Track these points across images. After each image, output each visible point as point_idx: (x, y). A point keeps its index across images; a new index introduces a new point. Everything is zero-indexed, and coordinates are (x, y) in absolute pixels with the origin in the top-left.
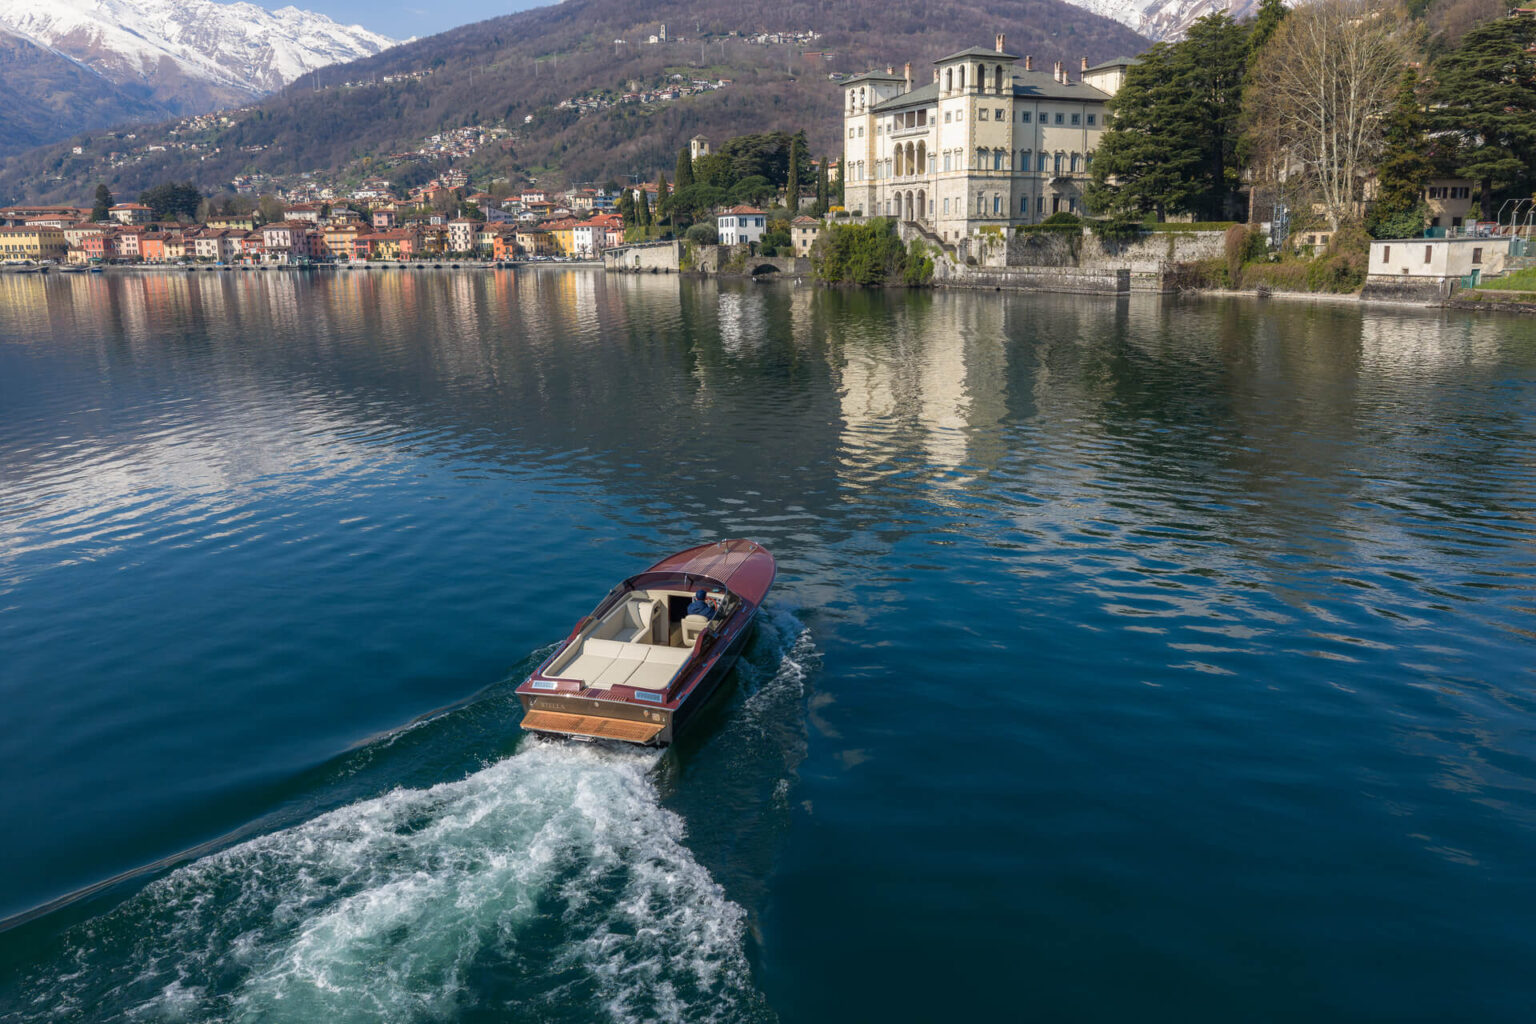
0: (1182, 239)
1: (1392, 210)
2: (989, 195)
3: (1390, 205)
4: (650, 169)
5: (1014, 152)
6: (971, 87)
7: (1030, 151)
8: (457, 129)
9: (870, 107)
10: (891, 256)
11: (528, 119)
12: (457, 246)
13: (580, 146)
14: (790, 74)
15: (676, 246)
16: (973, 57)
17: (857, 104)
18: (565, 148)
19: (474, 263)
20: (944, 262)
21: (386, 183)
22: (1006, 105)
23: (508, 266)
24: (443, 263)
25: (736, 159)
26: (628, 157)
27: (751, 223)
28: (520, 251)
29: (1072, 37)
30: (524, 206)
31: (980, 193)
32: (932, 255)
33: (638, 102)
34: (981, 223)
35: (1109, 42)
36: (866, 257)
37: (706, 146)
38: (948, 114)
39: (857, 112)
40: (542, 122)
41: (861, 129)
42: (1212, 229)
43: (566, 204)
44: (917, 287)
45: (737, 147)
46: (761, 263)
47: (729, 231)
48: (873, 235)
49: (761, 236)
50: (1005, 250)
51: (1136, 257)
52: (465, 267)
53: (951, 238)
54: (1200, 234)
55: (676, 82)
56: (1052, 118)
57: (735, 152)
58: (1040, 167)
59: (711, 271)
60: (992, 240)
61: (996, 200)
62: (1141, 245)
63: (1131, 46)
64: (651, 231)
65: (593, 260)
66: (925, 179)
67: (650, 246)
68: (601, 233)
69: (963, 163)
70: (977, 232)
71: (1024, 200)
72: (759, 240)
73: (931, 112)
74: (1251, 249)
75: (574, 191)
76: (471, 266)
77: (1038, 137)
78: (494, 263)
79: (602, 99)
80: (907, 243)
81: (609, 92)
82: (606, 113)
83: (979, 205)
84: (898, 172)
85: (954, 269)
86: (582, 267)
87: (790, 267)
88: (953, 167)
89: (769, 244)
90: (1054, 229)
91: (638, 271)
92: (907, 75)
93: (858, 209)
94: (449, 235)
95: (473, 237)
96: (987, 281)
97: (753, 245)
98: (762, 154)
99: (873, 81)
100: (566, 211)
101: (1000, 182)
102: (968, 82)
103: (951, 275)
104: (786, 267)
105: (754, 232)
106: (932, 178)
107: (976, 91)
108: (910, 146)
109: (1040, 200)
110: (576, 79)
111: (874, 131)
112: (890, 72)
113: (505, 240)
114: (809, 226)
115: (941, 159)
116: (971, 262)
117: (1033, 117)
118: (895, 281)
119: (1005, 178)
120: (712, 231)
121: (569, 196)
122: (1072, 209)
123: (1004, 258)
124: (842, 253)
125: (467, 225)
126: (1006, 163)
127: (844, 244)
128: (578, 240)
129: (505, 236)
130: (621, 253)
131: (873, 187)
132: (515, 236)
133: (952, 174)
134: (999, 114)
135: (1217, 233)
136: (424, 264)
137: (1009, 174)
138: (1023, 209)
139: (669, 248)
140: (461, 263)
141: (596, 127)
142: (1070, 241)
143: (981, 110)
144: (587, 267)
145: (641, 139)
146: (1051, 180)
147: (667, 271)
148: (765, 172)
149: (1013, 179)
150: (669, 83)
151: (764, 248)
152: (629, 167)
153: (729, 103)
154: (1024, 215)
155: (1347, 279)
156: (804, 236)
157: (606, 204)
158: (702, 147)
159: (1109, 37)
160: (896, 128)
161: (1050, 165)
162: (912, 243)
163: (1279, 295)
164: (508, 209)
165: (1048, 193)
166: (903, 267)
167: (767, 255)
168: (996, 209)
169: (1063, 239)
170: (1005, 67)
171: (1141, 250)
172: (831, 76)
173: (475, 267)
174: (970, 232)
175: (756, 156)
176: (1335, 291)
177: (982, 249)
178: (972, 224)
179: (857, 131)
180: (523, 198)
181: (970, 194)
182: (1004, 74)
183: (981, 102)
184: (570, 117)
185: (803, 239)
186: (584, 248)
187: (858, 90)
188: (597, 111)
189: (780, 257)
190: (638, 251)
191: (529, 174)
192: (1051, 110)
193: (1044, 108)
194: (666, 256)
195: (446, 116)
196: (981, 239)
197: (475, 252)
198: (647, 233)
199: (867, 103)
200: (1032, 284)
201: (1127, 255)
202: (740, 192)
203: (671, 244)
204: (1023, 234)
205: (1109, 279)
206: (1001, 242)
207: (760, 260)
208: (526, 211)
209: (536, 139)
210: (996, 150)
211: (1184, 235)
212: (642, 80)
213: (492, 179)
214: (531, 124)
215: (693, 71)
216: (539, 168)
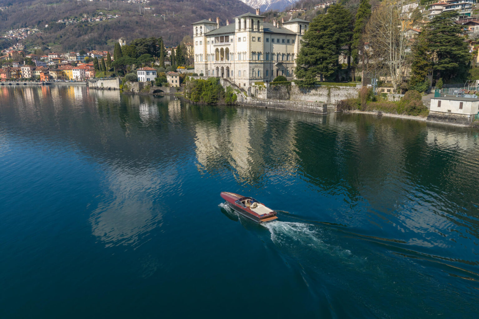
0: (334, 89)
1: (417, 81)
2: (256, 70)
3: (417, 79)
4: (94, 45)
5: (264, 53)
6: (249, 28)
7: (269, 53)
8: (19, 28)
9: (205, 34)
10: (219, 92)
11: (47, 26)
12: (25, 76)
13: (67, 36)
14: (140, 14)
15: (118, 79)
16: (250, 17)
17: (199, 32)
18: (61, 37)
19: (33, 83)
20: (242, 96)
22: (261, 35)
23: (47, 84)
24: (20, 82)
25: (137, 47)
26: (85, 41)
27: (151, 74)
28: (51, 78)
30: (49, 59)
31: (253, 69)
32: (236, 93)
33: (88, 21)
34: (256, 81)
36: (209, 93)
37: (125, 42)
38: (239, 39)
39: (199, 35)
40: (52, 27)
41: (201, 42)
42: (346, 86)
43: (65, 59)
44: (231, 105)
45: (138, 43)
46: (156, 89)
47: (142, 76)
48: (211, 84)
49: (155, 78)
50: (266, 92)
51: (314, 95)
52: (29, 84)
53: (242, 86)
54: (341, 87)
55: (101, 15)
56: (276, 41)
57: (137, 44)
58: (272, 59)
59: (136, 91)
60: (260, 88)
61: (259, 71)
62: (316, 90)
64: (107, 73)
65: (81, 81)
66: (229, 62)
67: (107, 79)
68: (83, 72)
69: (247, 57)
70: (253, 84)
71: (267, 71)
72: (154, 80)
73: (231, 37)
75: (68, 54)
76: (32, 84)
77: (271, 48)
78: (41, 83)
79: (74, 20)
80: (225, 87)
81: (76, 17)
82: (76, 25)
83: (253, 74)
84: (217, 59)
85: (246, 99)
86: (77, 84)
87: (168, 91)
88: (242, 59)
89: (159, 82)
90: (282, 83)
91: (103, 89)
92: (217, 22)
93: (201, 73)
94: (22, 72)
95: (31, 72)
96: (261, 104)
97: (152, 82)
98: (147, 45)
99: (205, 24)
100: (67, 62)
101: (259, 65)
102: (248, 26)
103: (245, 101)
104: (166, 90)
105: (152, 77)
106: (232, 62)
107: (251, 30)
108: (222, 49)
109: (272, 71)
110: (63, 13)
111: (206, 43)
112: (210, 20)
113: (44, 74)
114: (174, 75)
115: (236, 56)
116: (252, 96)
117: (270, 40)
118: (222, 102)
119: (261, 63)
120: (135, 76)
121: (67, 55)
122: (282, 75)
123: (266, 95)
124: (199, 91)
125: (29, 68)
126: (262, 58)
127: (200, 87)
128: (74, 74)
129: (44, 72)
130: (95, 82)
131: (206, 64)
132: (49, 72)
133: (242, 62)
134: (259, 38)
135: (348, 87)
136: (12, 83)
137: (263, 62)
138: (267, 75)
139: (115, 80)
140: (27, 82)
141: (73, 30)
142: (287, 87)
143: (253, 37)
144: (78, 84)
145: (90, 34)
146: (276, 64)
147: (115, 89)
148: (149, 52)
149: (264, 63)
150: (98, 15)
151: (157, 83)
152: (86, 44)
153: (121, 23)
154: (267, 77)
155: (415, 110)
156: (172, 79)
157: (81, 59)
158: (123, 42)
160: (215, 42)
161: (275, 58)
162: (227, 88)
163: (385, 114)
164: (43, 60)
165: (275, 68)
166: (224, 97)
167: (158, 86)
168: (259, 75)
169: (285, 87)
170: (260, 21)
171: (316, 92)
172: (154, 15)
173: (33, 84)
174: (250, 84)
175: (145, 46)
176: (409, 115)
177: (256, 91)
178: (251, 81)
179: (199, 43)
180: (49, 56)
181: (250, 70)
182: (260, 24)
183: (253, 34)
184: (62, 26)
185: (173, 80)
186: (77, 77)
187: (199, 27)
188: (73, 24)
189: (163, 87)
190: (102, 81)
191: (48, 46)
192: (276, 38)
193: (273, 37)
194: (114, 83)
195: (14, 24)
196: (256, 87)
197: (33, 78)
198: (105, 74)
199: (203, 32)
200: (281, 106)
201: (311, 93)
202: (142, 60)
203: (116, 79)
204: (272, 86)
205: (319, 108)
206: (264, 89)
207: (155, 88)
208: (51, 61)
209: (50, 33)
210: (258, 53)
211: (335, 87)
212: (88, 14)
213: (34, 47)
214: (48, 28)
215: (106, 11)
216: (52, 44)
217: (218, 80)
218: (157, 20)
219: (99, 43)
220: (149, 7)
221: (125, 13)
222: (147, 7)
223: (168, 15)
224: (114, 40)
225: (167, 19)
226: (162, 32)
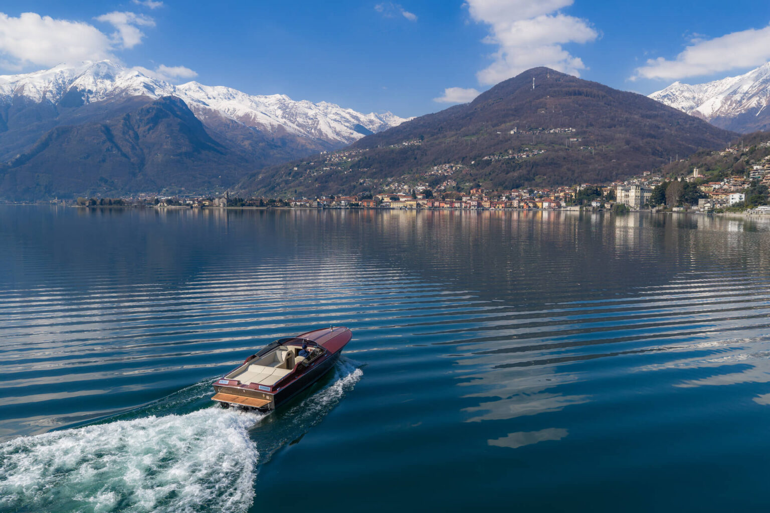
4: (523, 181)
5: (640, 196)
6: (635, 188)
7: (643, 196)
8: (442, 164)
9: (621, 189)
10: (624, 208)
11: (473, 162)
12: (514, 206)
13: (496, 173)
14: (567, 147)
15: (579, 206)
16: (635, 185)
18: (490, 174)
21: (427, 184)
25: (589, 191)
26: (515, 177)
27: (598, 203)
28: (529, 207)
29: (678, 126)
31: (636, 201)
32: (630, 208)
33: (514, 158)
35: (695, 127)
40: (478, 164)
44: (628, 212)
47: (594, 204)
48: (622, 206)
53: (632, 206)
55: (527, 151)
56: (645, 192)
61: (638, 202)
63: (704, 129)
64: (572, 203)
67: (573, 206)
71: (642, 202)
73: (630, 191)
74: (665, 208)
79: (499, 156)
81: (501, 153)
82: (502, 162)
84: (625, 198)
85: (632, 210)
87: (605, 210)
89: (601, 206)
90: (645, 205)
91: (570, 211)
93: (619, 202)
95: (518, 204)
96: (637, 211)
105: (599, 205)
106: (630, 199)
108: (627, 195)
109: (644, 202)
110: (487, 148)
111: (622, 192)
112: (624, 185)
117: (643, 192)
118: (625, 211)
119: (639, 199)
121: (521, 193)
122: (648, 203)
127: (618, 207)
131: (621, 200)
134: (639, 192)
139: (577, 207)
141: (501, 167)
142: (647, 207)
143: (636, 191)
145: (519, 171)
147: (577, 211)
148: (595, 194)
150: (524, 151)
152: (516, 180)
153: (548, 160)
159: (695, 125)
160: (625, 192)
162: (627, 207)
171: (655, 208)
172: (582, 148)
177: (636, 208)
178: (635, 205)
179: (619, 192)
182: (639, 187)
184: (488, 163)
185: (607, 206)
187: (619, 187)
188: (499, 161)
189: (603, 208)
190: (569, 207)
191: (479, 182)
195: (436, 159)
200: (642, 211)
201: (653, 208)
204: (641, 206)
206: (638, 207)
207: (600, 209)
209: (477, 170)
210: (638, 196)
212: (514, 150)
213: (465, 183)
214: (474, 164)
215: (532, 146)
216: (483, 180)
217: (624, 204)
218: (585, 154)
219: (527, 180)
220: (574, 138)
221: (550, 147)
222: (573, 137)
223: (596, 148)
224: (542, 176)
225: (596, 152)
226: (590, 167)
